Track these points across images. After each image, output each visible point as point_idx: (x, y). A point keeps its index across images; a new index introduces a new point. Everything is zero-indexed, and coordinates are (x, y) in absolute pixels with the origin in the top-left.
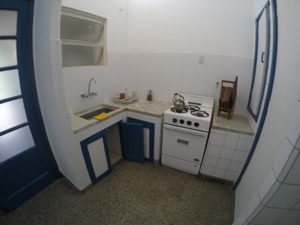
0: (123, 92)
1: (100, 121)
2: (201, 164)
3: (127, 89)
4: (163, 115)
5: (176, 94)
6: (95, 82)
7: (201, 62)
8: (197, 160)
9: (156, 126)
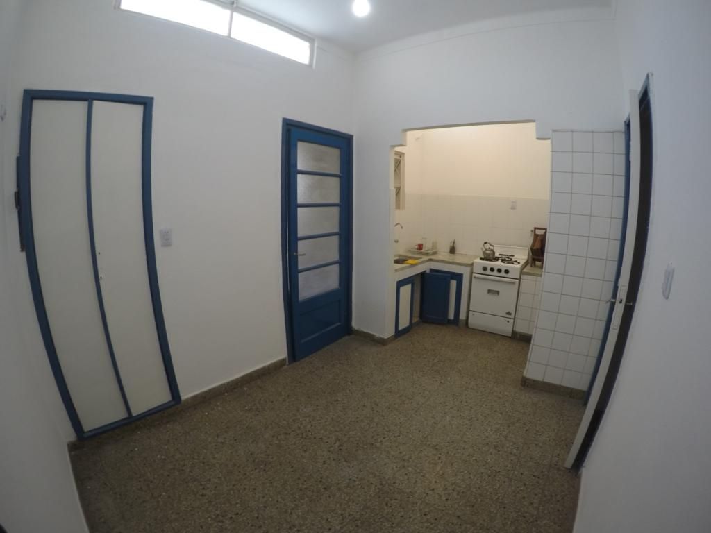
0: (420, 242)
1: (412, 265)
2: (514, 319)
3: (425, 239)
4: (472, 265)
5: (486, 243)
6: (402, 227)
7: (513, 208)
8: (509, 313)
9: (464, 276)
